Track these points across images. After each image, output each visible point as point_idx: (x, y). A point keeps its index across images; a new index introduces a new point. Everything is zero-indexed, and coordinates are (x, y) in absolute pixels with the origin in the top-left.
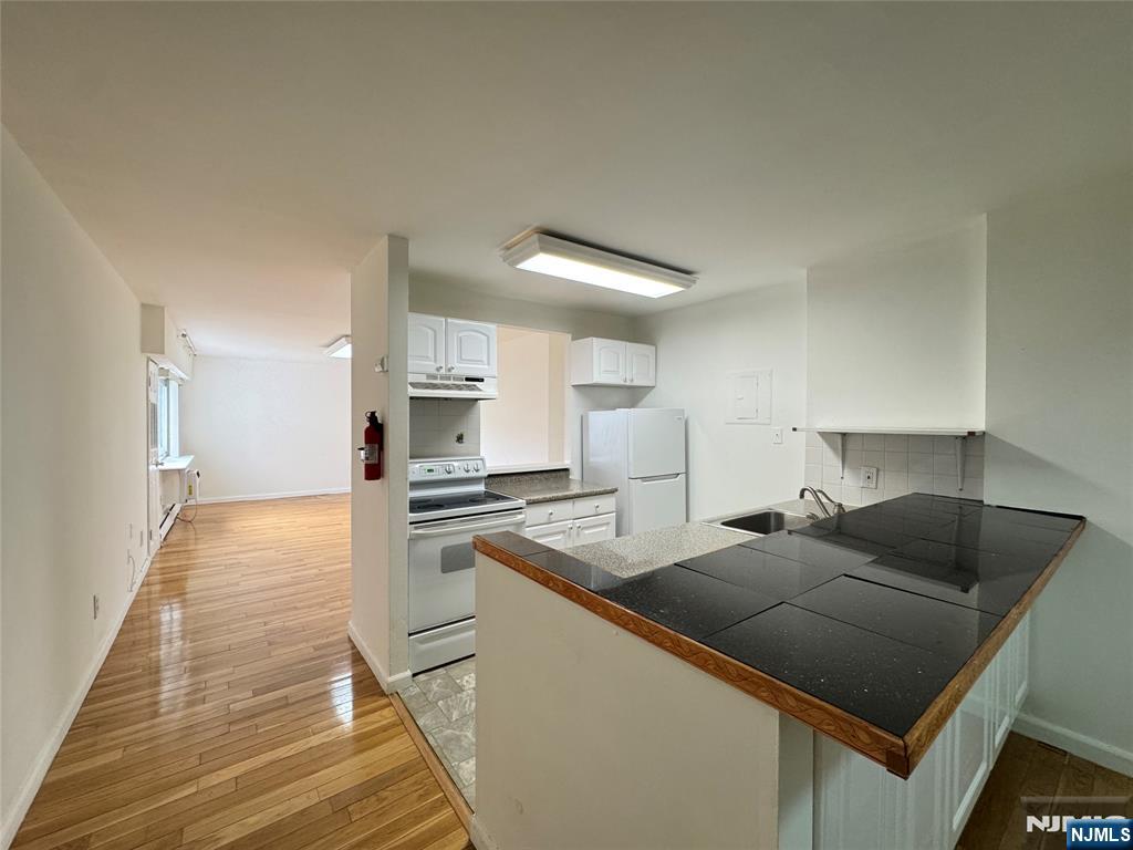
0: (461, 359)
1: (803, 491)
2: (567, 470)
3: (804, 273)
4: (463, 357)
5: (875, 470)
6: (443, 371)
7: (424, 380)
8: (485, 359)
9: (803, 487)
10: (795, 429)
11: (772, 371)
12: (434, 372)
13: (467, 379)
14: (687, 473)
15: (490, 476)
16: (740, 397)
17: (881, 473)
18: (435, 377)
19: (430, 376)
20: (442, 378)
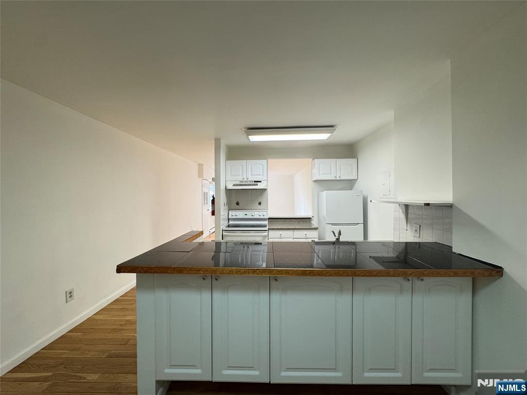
0: (252, 175)
2: (310, 218)
3: (393, 113)
4: (253, 174)
5: (418, 226)
6: (245, 179)
7: (239, 183)
8: (261, 174)
12: (242, 180)
13: (255, 182)
15: (269, 218)
16: (384, 183)
17: (421, 228)
18: (242, 182)
19: (240, 182)
20: (245, 182)
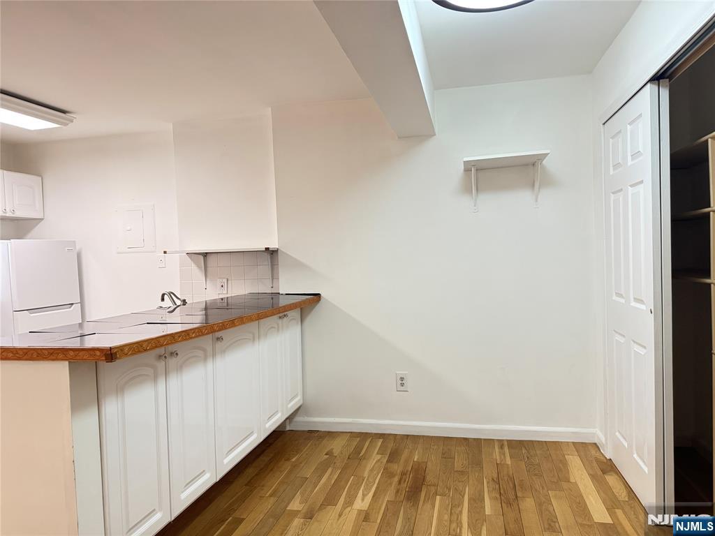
1: (163, 295)
3: (171, 126)
5: (225, 281)
9: (163, 292)
10: (165, 252)
11: (154, 206)
14: (82, 303)
16: (129, 228)
17: (229, 282)
